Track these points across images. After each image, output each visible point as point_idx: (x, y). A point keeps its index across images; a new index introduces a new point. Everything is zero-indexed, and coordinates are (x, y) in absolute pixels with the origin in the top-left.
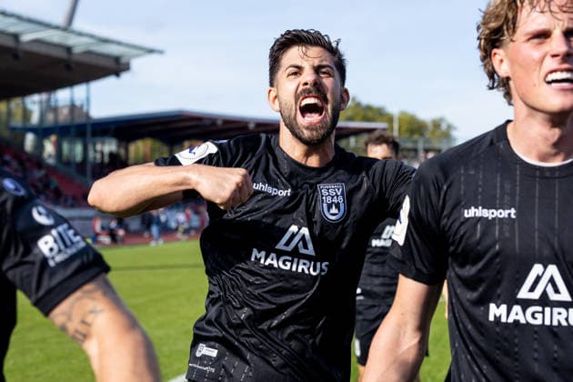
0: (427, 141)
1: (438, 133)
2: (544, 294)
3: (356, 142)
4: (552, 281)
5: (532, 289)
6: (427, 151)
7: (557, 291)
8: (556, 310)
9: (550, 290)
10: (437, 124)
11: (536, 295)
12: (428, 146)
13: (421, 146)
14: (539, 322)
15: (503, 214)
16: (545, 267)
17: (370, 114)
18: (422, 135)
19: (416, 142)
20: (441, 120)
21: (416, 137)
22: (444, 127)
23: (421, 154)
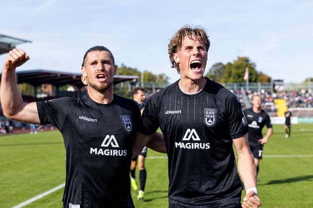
0: (156, 84)
1: (162, 81)
2: (191, 138)
3: (124, 85)
4: (193, 134)
5: (187, 137)
6: (156, 89)
7: (195, 137)
8: (195, 144)
9: (193, 137)
10: (161, 77)
11: (189, 139)
12: (157, 87)
13: (154, 87)
14: (190, 148)
15: (178, 112)
16: (191, 130)
17: (130, 72)
18: (154, 81)
19: (152, 85)
20: (163, 74)
21: (151, 82)
22: (164, 78)
23: (154, 91)
